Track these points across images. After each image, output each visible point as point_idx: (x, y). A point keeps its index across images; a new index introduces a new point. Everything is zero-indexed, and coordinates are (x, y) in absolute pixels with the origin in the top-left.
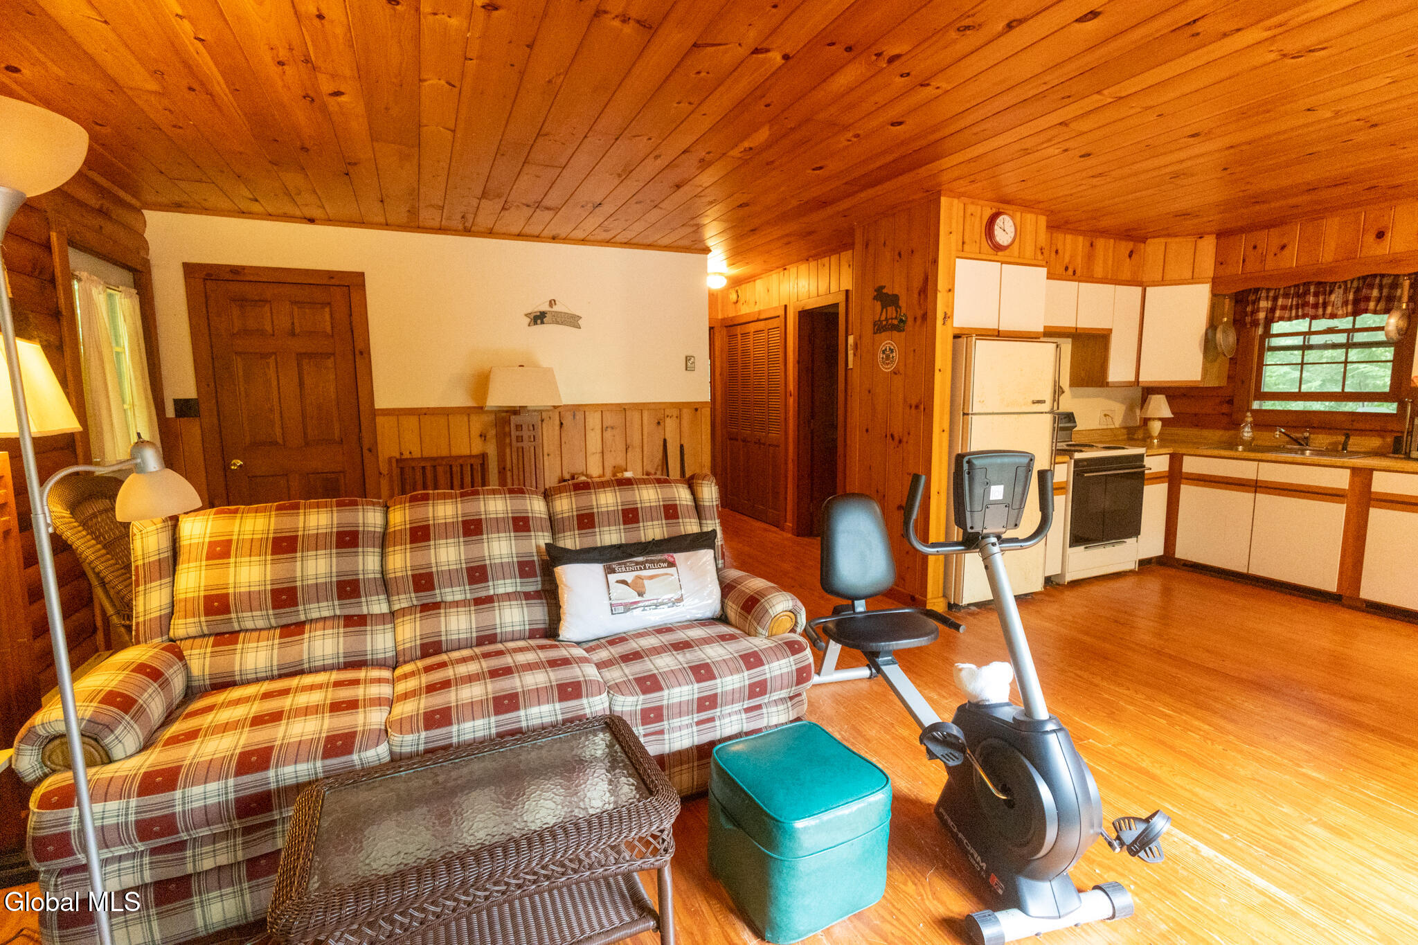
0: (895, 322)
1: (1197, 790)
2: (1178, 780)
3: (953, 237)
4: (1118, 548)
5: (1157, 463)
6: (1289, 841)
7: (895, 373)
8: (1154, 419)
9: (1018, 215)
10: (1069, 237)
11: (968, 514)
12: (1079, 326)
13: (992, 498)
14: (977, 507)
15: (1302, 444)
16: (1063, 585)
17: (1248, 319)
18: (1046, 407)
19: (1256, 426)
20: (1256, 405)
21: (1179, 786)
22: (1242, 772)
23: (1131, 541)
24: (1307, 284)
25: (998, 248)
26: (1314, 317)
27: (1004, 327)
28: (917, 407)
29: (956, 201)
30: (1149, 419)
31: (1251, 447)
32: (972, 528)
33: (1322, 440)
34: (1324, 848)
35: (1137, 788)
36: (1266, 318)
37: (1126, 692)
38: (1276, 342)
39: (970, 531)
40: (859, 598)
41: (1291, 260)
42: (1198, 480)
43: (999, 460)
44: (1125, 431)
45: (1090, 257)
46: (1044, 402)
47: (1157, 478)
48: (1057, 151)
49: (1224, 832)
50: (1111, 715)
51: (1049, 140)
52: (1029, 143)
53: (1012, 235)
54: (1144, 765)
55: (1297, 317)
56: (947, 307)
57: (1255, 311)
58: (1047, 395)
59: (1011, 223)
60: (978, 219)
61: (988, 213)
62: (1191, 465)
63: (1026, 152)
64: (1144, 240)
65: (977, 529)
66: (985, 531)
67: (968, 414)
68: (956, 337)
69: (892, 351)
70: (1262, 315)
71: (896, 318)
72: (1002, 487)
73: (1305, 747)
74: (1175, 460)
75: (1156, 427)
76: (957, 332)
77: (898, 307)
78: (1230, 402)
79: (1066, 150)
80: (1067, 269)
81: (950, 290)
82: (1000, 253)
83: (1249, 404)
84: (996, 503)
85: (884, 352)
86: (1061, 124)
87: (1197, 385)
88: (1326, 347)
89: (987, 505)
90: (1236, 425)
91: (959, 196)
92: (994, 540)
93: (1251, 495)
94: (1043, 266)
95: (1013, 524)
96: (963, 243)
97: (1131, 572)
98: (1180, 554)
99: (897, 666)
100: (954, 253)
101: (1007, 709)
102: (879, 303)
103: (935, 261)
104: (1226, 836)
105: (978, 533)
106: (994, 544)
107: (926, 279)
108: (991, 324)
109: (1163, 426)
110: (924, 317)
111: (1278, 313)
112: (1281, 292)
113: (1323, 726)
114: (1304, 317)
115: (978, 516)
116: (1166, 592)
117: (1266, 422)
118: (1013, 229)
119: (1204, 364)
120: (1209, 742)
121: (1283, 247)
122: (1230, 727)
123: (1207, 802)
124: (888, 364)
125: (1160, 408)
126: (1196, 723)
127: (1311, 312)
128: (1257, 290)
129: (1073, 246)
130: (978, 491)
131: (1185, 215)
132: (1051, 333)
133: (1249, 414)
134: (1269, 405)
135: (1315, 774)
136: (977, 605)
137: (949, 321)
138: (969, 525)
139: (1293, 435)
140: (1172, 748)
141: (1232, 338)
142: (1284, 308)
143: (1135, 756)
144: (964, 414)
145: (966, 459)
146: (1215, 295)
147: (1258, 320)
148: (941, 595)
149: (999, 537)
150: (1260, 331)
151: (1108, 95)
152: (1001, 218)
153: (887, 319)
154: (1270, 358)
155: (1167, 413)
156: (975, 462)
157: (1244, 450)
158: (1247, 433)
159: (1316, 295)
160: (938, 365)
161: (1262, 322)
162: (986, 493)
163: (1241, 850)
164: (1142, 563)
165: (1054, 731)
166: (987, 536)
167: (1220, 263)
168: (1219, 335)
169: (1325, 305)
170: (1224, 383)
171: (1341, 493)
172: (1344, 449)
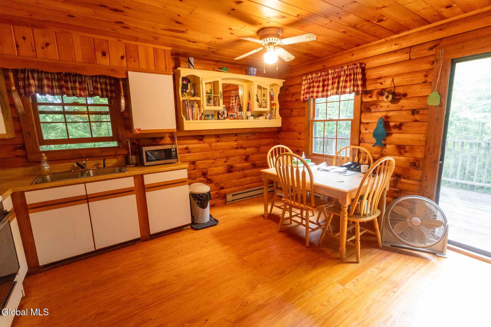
5: (7, 204)
20: (44, 148)
24: (61, 74)
42: (42, 207)
55: (57, 94)
74: (16, 197)
78: (23, 148)
111: (42, 90)
121: (47, 44)
133: (43, 155)
134: (50, 148)
154: (43, 117)
158: (47, 167)
170: (14, 136)
171: (132, 189)
172: (104, 166)
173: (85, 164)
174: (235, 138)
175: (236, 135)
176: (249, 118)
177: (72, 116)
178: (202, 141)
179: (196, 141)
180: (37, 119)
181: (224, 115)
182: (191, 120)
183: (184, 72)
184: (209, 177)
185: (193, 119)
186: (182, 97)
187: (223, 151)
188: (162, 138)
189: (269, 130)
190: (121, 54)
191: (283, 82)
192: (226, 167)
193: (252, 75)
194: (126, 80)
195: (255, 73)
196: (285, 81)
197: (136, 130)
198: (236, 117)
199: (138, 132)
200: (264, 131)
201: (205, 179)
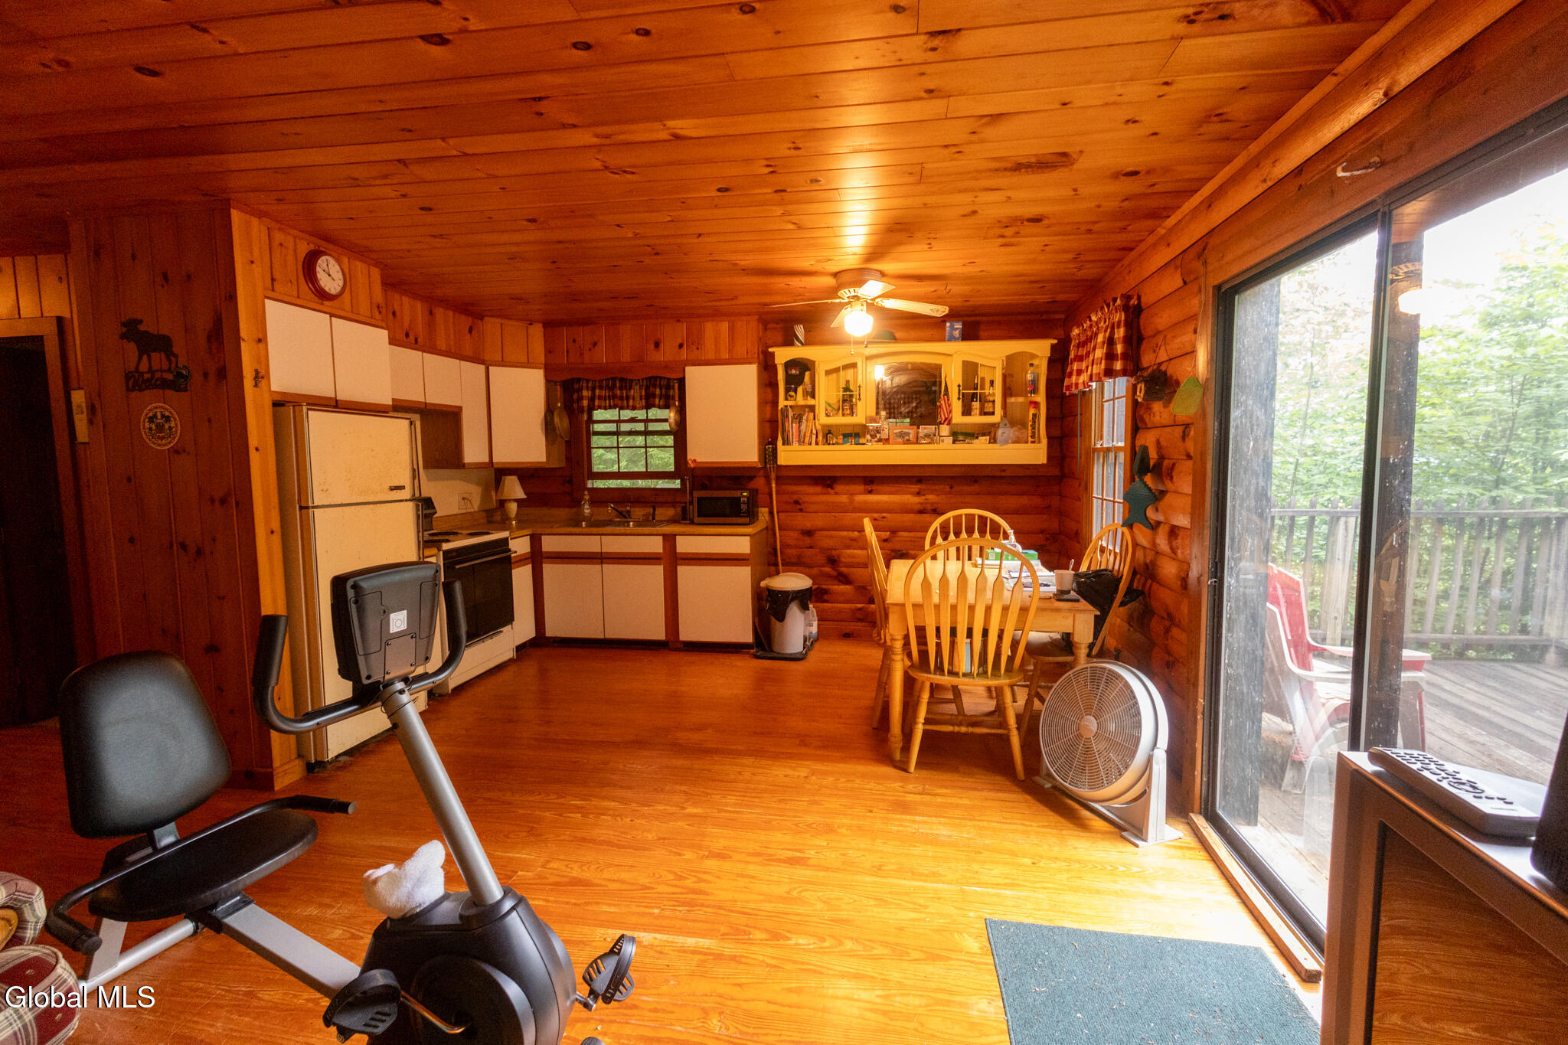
0: (170, 377)
1: (624, 876)
2: (607, 874)
3: (257, 269)
4: (496, 639)
5: (520, 546)
6: (697, 885)
7: (177, 452)
8: (510, 500)
9: (345, 260)
10: (406, 300)
11: (361, 660)
12: (428, 401)
13: (393, 629)
14: (374, 646)
15: (625, 516)
16: (447, 695)
17: (575, 406)
18: (406, 494)
19: (593, 503)
20: (589, 484)
21: (610, 880)
22: (650, 836)
23: (506, 629)
24: (614, 379)
25: (322, 295)
26: (622, 408)
27: (343, 395)
28: (223, 501)
29: (255, 221)
30: (506, 500)
31: (593, 523)
32: (369, 677)
33: (639, 512)
34: (719, 877)
35: (575, 904)
36: (589, 405)
37: (538, 798)
38: (598, 427)
39: (366, 682)
40: (162, 823)
41: (601, 356)
42: (555, 558)
43: (397, 578)
44: (484, 514)
45: (431, 325)
46: (401, 488)
47: (522, 561)
48: (393, 194)
49: (653, 908)
50: (531, 831)
51: (386, 177)
52: (358, 172)
53: (341, 283)
54: (574, 874)
55: (610, 407)
56: (259, 362)
57: (581, 398)
58: (405, 479)
59: (337, 268)
60: (291, 252)
61: (304, 248)
62: (549, 544)
63: (355, 182)
64: (481, 317)
65: (377, 677)
66: (387, 677)
67: (307, 508)
68: (277, 404)
69: (167, 419)
70: (585, 403)
71: (169, 370)
72: (405, 612)
73: (683, 788)
74: (535, 540)
75: (513, 507)
76: (278, 398)
77: (170, 354)
78: (570, 482)
79: (404, 196)
80: (407, 335)
81: (260, 341)
82: (327, 303)
83: (585, 484)
84: (400, 635)
85: (151, 420)
86: (399, 161)
87: (544, 466)
88: (631, 433)
89: (387, 639)
90: (577, 503)
91: (260, 214)
92: (400, 686)
93: (598, 567)
94: (382, 328)
95: (424, 658)
96: (273, 280)
97: (511, 660)
98: (549, 633)
99: (253, 905)
100: (260, 291)
101: (447, 906)
102: (132, 344)
103: (232, 297)
104: (656, 911)
105: (378, 682)
106: (402, 692)
107: (218, 321)
108: (326, 390)
109: (518, 506)
110: (222, 373)
111: (597, 403)
112: (597, 384)
113: (687, 763)
114: (615, 407)
115: (375, 659)
116: (543, 673)
117: (601, 498)
118: (340, 276)
119: (547, 446)
120: (618, 818)
121: (595, 344)
122: (629, 794)
123: (632, 884)
124: (162, 438)
125: (514, 489)
126: (606, 803)
127: (619, 403)
128: (579, 380)
129: (411, 310)
130: (372, 624)
131: (518, 299)
132: (399, 408)
133: (586, 492)
134: (600, 484)
135: (695, 811)
136: (349, 753)
137: (263, 383)
138: (364, 675)
139: (620, 509)
140: (593, 841)
141: (566, 421)
142: (600, 398)
143: (564, 868)
144: (301, 508)
145: (350, 583)
146: (549, 381)
147: (583, 407)
148: (293, 756)
149: (406, 680)
150: (585, 417)
151: (453, 146)
152: (324, 258)
153: (150, 370)
154: (596, 440)
155: (521, 494)
156: (364, 584)
157: (587, 526)
158: (587, 510)
159: (621, 389)
160: (253, 441)
161: (586, 409)
162: (385, 623)
163: (670, 918)
164: (520, 648)
165: (513, 908)
166: (391, 683)
167: (549, 351)
168: (556, 420)
169: (628, 398)
170: (563, 465)
171: (658, 556)
172: (654, 519)
173: (629, 512)
174: (915, 488)
175: (919, 480)
176: (943, 441)
177: (628, 438)
178: (832, 488)
179: (818, 489)
180: (589, 442)
181: (878, 435)
182: (796, 446)
183: (782, 355)
184: (844, 570)
185: (801, 442)
186: (786, 399)
187: (884, 515)
188: (752, 478)
189: (1028, 473)
190: (679, 341)
191: (1053, 347)
192: (889, 552)
193: (949, 340)
194: (682, 382)
195: (957, 334)
196: (1055, 341)
197: (690, 462)
198: (911, 437)
199: (692, 465)
200: (1008, 473)
201: (834, 573)
